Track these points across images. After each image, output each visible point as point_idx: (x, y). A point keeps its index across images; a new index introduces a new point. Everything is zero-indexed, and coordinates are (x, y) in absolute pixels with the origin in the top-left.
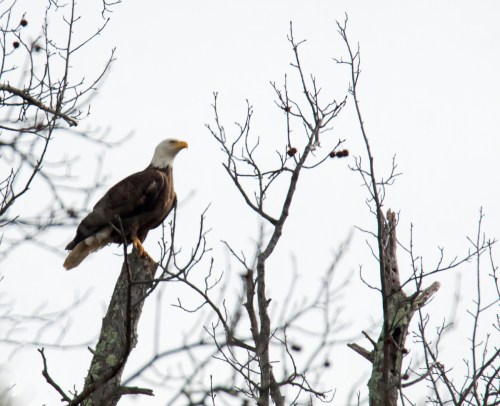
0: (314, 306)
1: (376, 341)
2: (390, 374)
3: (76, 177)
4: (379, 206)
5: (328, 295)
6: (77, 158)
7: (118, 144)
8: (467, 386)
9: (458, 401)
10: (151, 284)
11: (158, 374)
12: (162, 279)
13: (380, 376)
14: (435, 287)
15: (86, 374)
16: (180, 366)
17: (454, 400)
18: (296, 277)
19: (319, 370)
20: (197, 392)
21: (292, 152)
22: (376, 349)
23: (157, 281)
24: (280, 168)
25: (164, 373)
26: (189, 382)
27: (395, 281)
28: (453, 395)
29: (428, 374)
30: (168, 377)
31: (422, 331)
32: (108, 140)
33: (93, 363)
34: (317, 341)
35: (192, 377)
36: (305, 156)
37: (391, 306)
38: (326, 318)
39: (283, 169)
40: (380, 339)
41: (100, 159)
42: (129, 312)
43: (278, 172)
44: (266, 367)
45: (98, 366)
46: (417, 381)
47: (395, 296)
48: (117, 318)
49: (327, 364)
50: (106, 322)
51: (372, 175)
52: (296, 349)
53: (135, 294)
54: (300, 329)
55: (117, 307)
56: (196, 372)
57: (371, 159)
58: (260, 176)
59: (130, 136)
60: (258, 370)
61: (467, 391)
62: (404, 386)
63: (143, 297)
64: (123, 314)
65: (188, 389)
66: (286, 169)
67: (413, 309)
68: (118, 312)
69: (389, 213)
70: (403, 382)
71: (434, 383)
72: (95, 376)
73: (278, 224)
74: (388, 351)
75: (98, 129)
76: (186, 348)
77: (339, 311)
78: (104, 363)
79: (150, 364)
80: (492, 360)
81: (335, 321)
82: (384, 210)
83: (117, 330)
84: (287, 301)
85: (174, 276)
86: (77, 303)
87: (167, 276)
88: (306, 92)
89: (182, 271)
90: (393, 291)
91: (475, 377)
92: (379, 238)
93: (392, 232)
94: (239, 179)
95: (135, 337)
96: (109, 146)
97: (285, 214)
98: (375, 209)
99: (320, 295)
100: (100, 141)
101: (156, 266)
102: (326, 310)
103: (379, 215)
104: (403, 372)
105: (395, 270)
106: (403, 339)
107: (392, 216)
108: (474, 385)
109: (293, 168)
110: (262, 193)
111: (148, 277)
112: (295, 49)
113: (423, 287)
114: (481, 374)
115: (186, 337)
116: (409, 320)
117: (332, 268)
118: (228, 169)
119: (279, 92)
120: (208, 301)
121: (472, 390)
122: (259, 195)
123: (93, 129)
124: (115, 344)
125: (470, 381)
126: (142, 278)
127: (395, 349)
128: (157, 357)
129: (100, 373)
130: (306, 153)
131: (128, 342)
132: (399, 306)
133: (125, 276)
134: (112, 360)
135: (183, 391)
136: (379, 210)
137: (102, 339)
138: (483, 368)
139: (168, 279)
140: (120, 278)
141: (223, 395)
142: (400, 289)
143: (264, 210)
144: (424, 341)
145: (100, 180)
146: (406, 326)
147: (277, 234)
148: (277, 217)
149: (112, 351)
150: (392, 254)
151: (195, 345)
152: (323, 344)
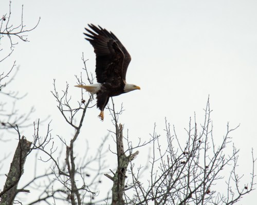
0: (95, 159)
1: (115, 173)
2: (120, 185)
3: (5, 111)
4: (116, 122)
5: (100, 155)
6: (5, 103)
7: (21, 98)
8: (149, 190)
9: (145, 196)
10: (29, 150)
11: (36, 185)
12: (33, 148)
13: (116, 186)
14: (137, 153)
15: (4, 184)
16: (44, 182)
17: (144, 195)
18: (88, 148)
19: (97, 184)
20: (51, 192)
21: (83, 102)
22: (115, 176)
23: (32, 149)
24: (79, 107)
25: (38, 184)
26: (47, 188)
27: (122, 150)
28: (143, 193)
29: (134, 186)
30: (39, 186)
31: (132, 169)
32: (17, 97)
33: (7, 180)
34: (96, 173)
35: (48, 186)
36: (88, 103)
37: (121, 160)
38: (100, 164)
39: (80, 108)
40: (116, 172)
41: (14, 103)
42: (21, 161)
43: (78, 109)
44: (73, 183)
45: (9, 181)
46: (130, 188)
47: (122, 156)
48: (16, 163)
49: (100, 182)
50: (12, 165)
51: (114, 110)
52: (88, 175)
53: (23, 154)
54: (89, 168)
55: (16, 159)
56: (50, 184)
57: (114, 104)
58: (71, 111)
59: (26, 95)
60: (70, 184)
61: (149, 192)
62: (126, 190)
63: (26, 155)
64: (18, 161)
65: (47, 190)
66: (81, 108)
67: (129, 161)
68: (17, 161)
69: (120, 125)
70: (125, 188)
71: (136, 189)
72: (8, 185)
73: (78, 129)
74: (119, 177)
75: (14, 92)
76: (46, 175)
77: (104, 161)
78: (11, 180)
79: (33, 181)
80: (158, 180)
81: (102, 166)
82: (118, 124)
83: (16, 168)
84: (84, 158)
85: (37, 148)
86: (5, 158)
87: (35, 147)
88: (89, 79)
89: (41, 146)
90: (122, 154)
91: (152, 186)
92: (116, 134)
93: (121, 132)
94: (64, 112)
95: (23, 170)
96: (18, 99)
97: (81, 125)
98: (115, 123)
99: (97, 155)
100: (14, 97)
101: (31, 143)
102: (99, 161)
103: (116, 126)
104: (125, 185)
105: (122, 146)
106: (125, 172)
107: (121, 126)
108: (151, 189)
109: (84, 108)
110: (72, 117)
111: (28, 147)
112: (84, 63)
113: (133, 153)
114: (154, 185)
115: (46, 171)
116: (127, 165)
117: (102, 145)
118: (59, 108)
119: (78, 79)
120: (52, 158)
121: (151, 191)
122: (71, 118)
123: (12, 92)
124: (15, 173)
125: (150, 188)
126: (26, 148)
127: (122, 176)
128: (35, 179)
129: (10, 184)
130: (89, 102)
131: (20, 172)
132: (124, 160)
133: (19, 147)
134: (14, 179)
135: (45, 191)
136: (116, 124)
137: (10, 171)
138: (155, 183)
139: (35, 149)
140: (17, 148)
141: (61, 192)
142: (124, 153)
143: (73, 124)
144: (132, 173)
145: (14, 112)
146: (126, 168)
147: (78, 133)
148: (78, 126)
149: (14, 176)
150: (121, 140)
151: (49, 174)
152: (98, 174)
